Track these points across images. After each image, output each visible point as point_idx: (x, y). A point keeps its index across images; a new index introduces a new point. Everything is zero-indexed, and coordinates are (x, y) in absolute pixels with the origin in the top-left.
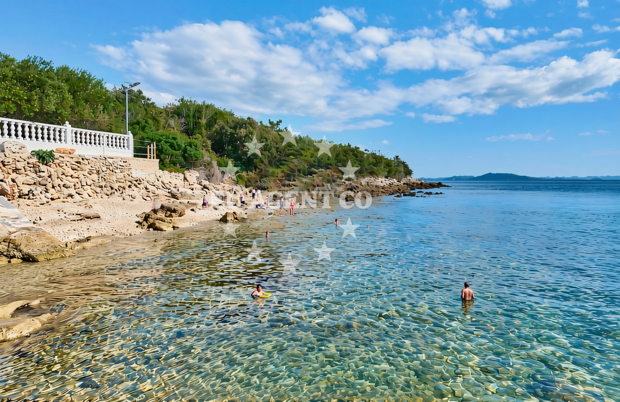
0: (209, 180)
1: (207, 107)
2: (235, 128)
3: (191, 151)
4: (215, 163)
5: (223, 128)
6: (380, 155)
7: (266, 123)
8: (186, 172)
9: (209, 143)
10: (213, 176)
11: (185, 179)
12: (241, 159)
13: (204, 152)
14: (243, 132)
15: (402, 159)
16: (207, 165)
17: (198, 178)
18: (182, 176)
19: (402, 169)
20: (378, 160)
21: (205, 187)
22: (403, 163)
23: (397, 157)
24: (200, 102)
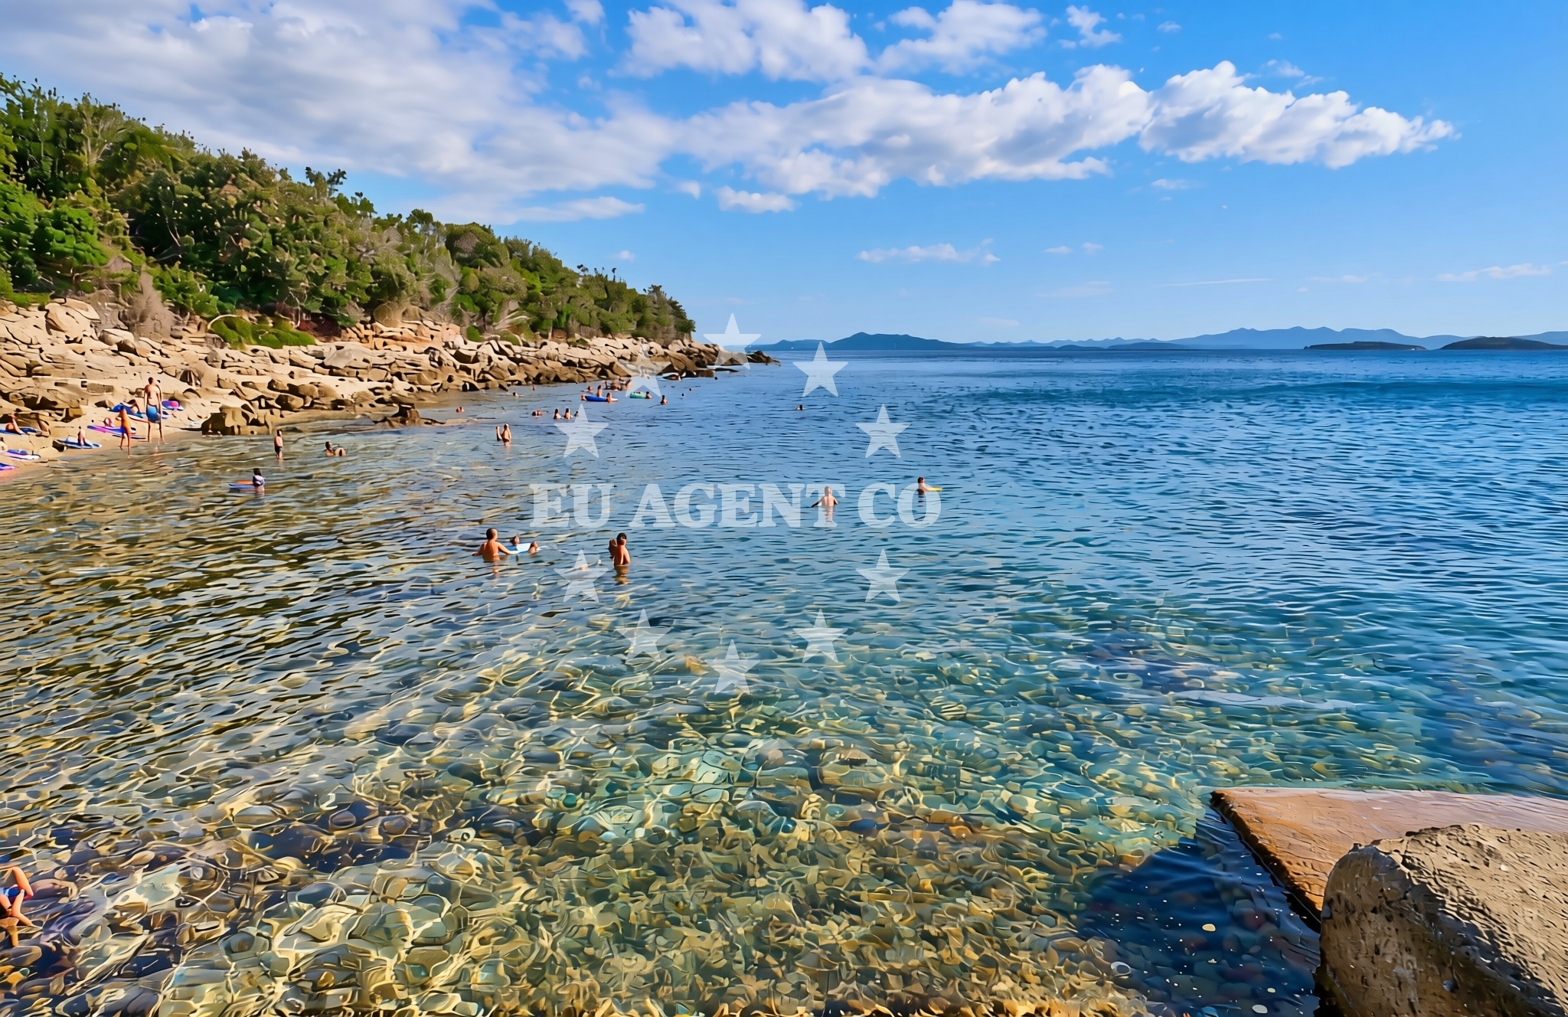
0: (130, 328)
1: (100, 113)
2: (201, 181)
3: (63, 242)
4: (146, 281)
5: (160, 180)
6: (617, 281)
7: (299, 177)
8: (53, 307)
9: (122, 219)
10: (142, 319)
11: (51, 326)
12: (230, 275)
13: (106, 246)
14: (231, 194)
15: (670, 293)
16: (124, 287)
17: (95, 324)
18: (37, 316)
19: (670, 319)
20: (610, 293)
21: (123, 347)
22: (673, 304)
23: (656, 289)
24: (70, 98)
